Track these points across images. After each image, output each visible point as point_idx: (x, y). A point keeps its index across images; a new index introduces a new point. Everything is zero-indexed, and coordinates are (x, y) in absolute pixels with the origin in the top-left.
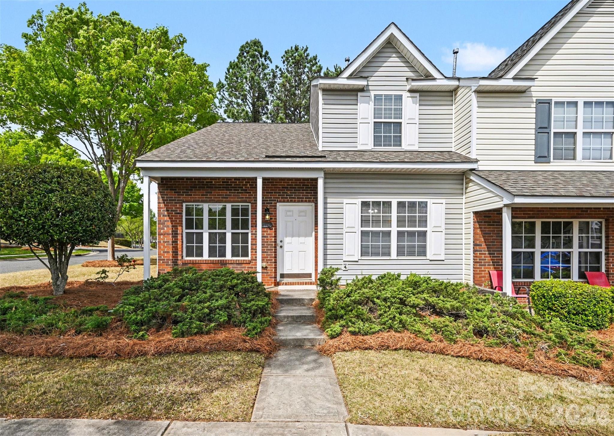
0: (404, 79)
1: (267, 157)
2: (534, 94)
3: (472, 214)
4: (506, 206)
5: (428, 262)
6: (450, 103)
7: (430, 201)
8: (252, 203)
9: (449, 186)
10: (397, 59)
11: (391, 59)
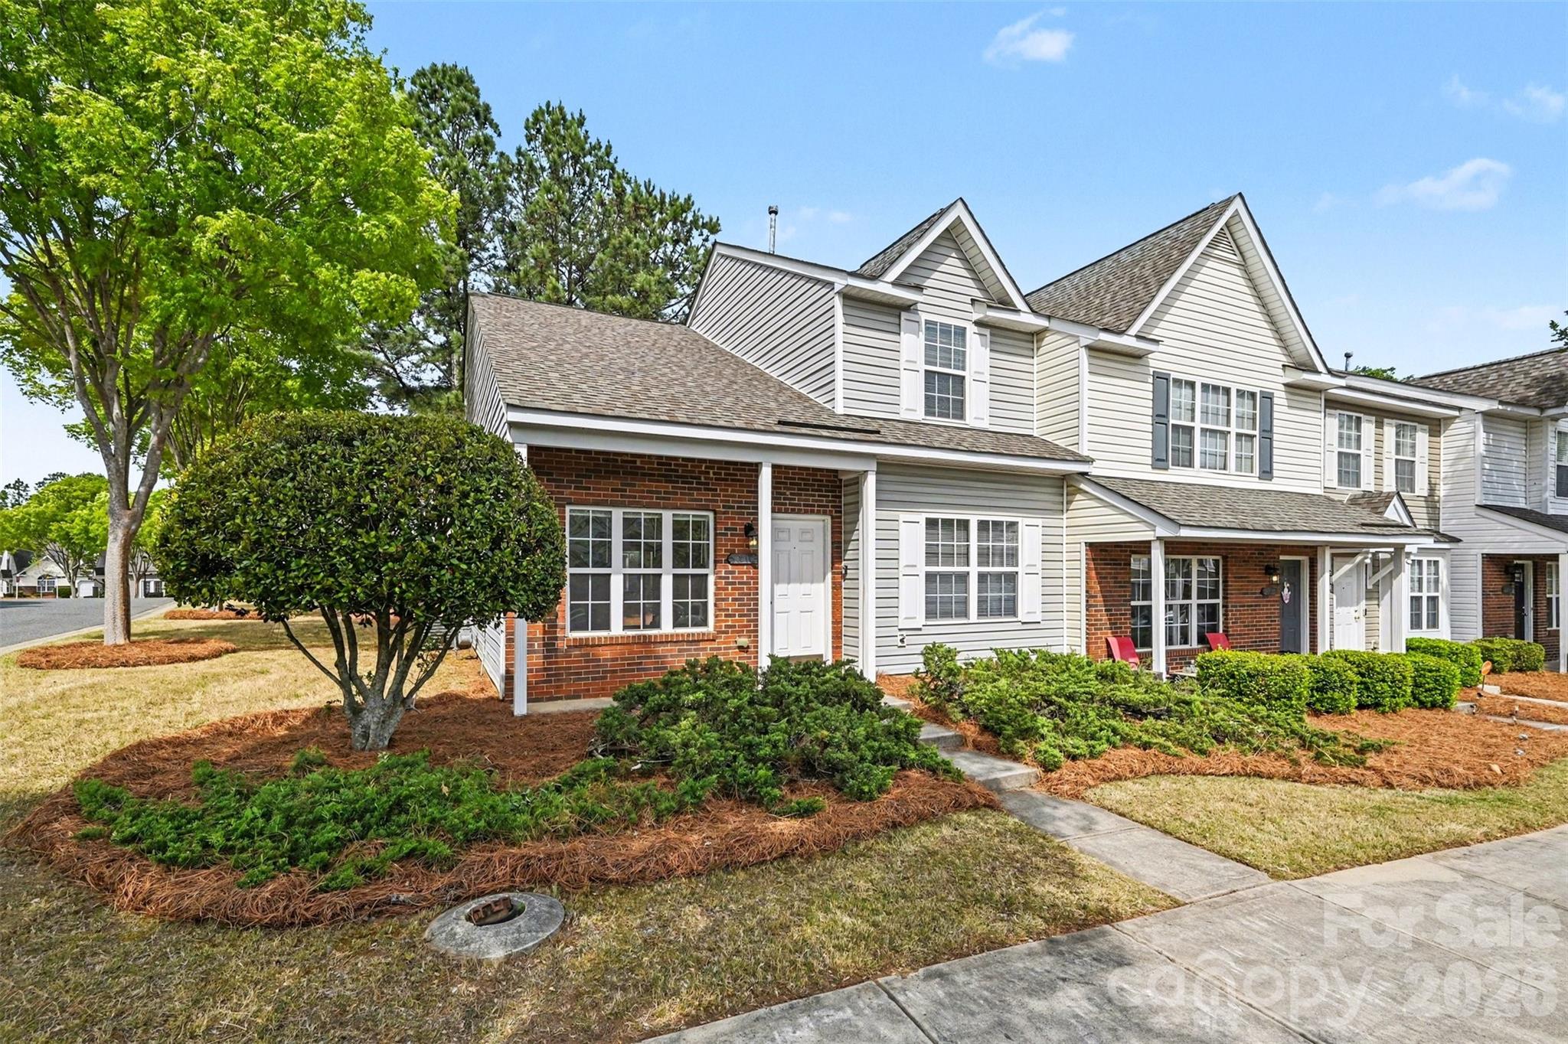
0: (968, 300)
1: (780, 423)
2: (1152, 363)
3: (1083, 547)
4: (1159, 538)
5: (1019, 626)
6: (1029, 353)
7: (1022, 521)
8: (715, 513)
9: (1045, 496)
10: (958, 263)
11: (949, 261)
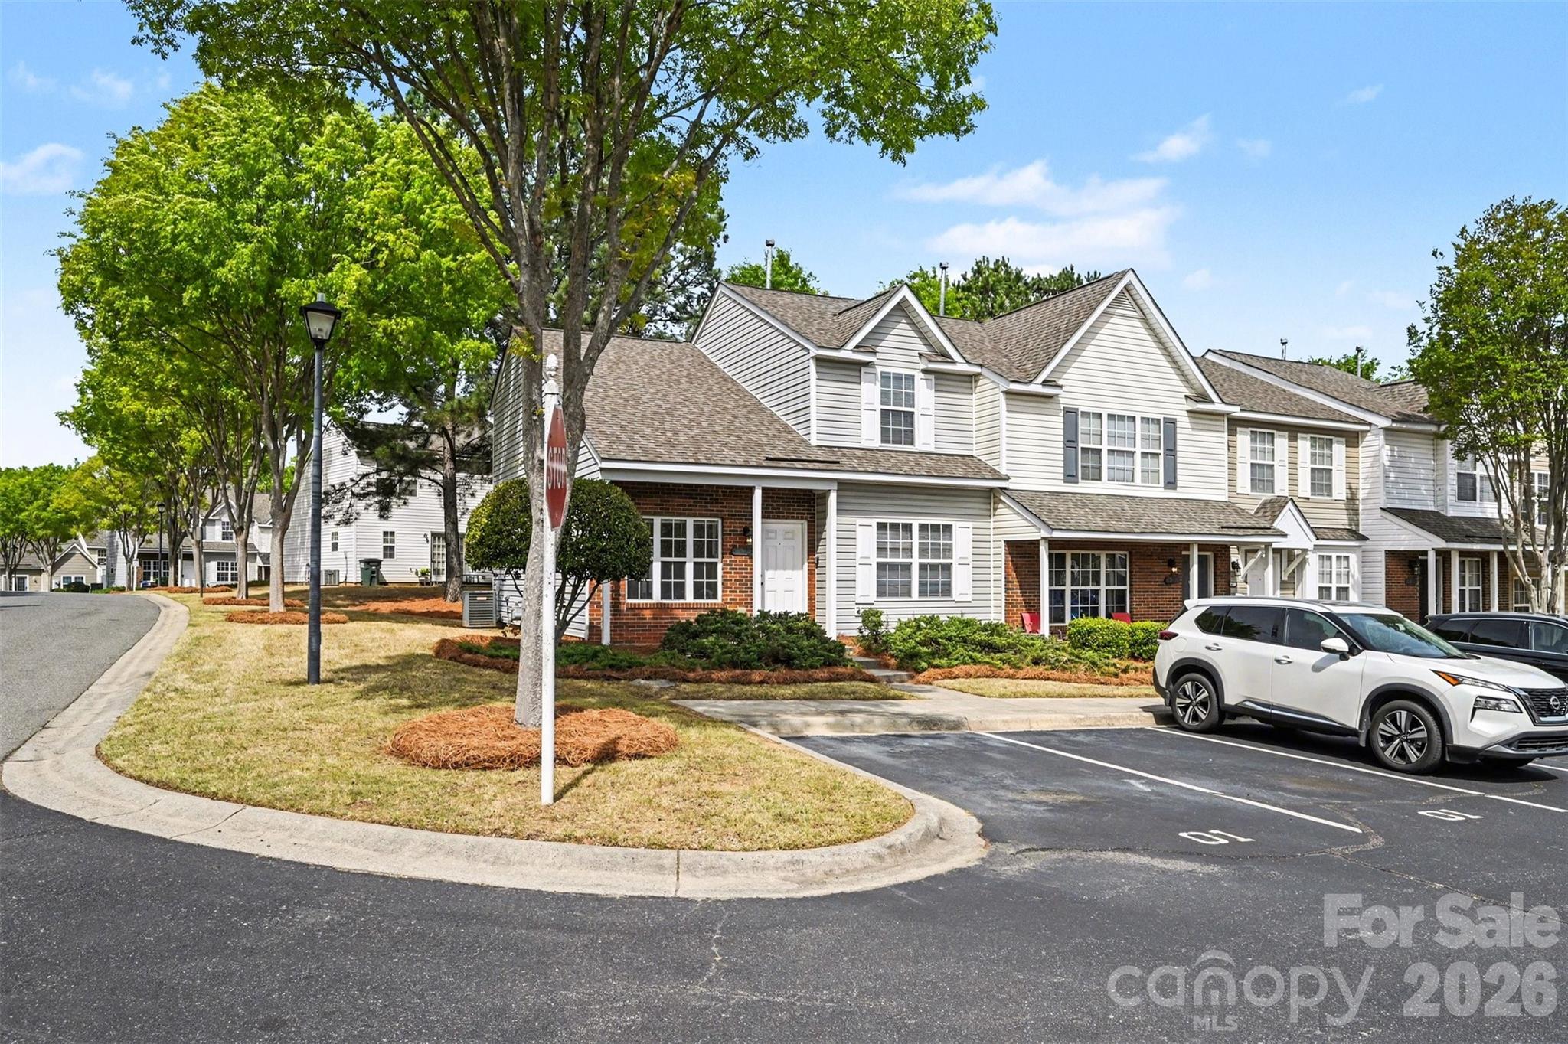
0: (917, 354)
1: (768, 459)
2: (1061, 402)
3: (1003, 545)
4: (1045, 538)
5: (953, 604)
6: (969, 391)
7: (956, 524)
8: (723, 519)
9: (976, 505)
10: (907, 327)
11: (900, 326)
